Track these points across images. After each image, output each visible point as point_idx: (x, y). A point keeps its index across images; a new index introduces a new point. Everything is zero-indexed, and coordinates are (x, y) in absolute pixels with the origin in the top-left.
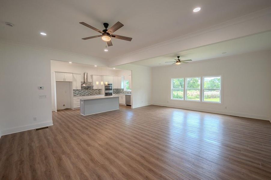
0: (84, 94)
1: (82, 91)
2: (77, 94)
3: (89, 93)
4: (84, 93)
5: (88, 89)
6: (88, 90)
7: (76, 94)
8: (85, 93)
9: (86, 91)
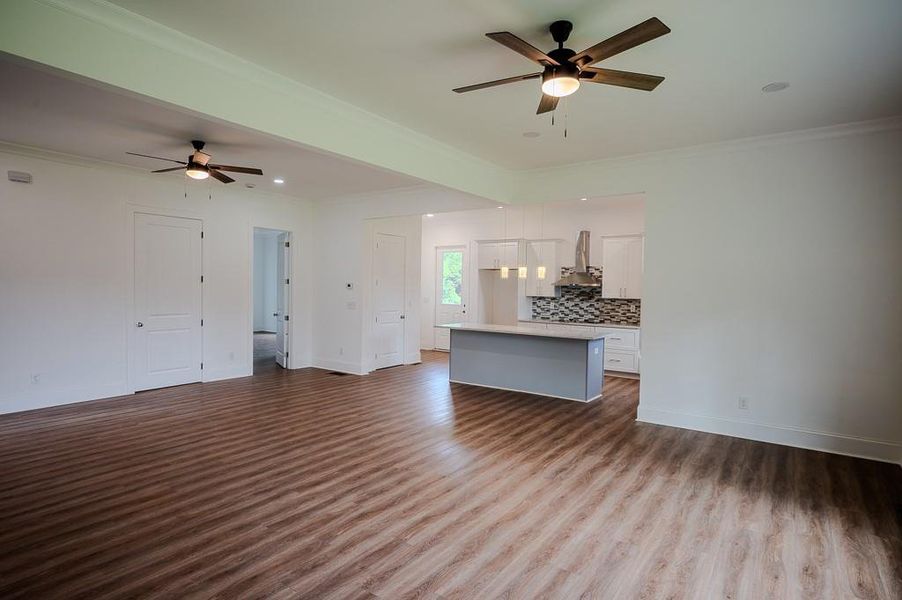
0: (575, 316)
1: (571, 304)
2: (553, 314)
3: (597, 313)
4: (577, 313)
5: (591, 298)
6: (592, 302)
7: (549, 314)
8: (581, 312)
9: (585, 305)
